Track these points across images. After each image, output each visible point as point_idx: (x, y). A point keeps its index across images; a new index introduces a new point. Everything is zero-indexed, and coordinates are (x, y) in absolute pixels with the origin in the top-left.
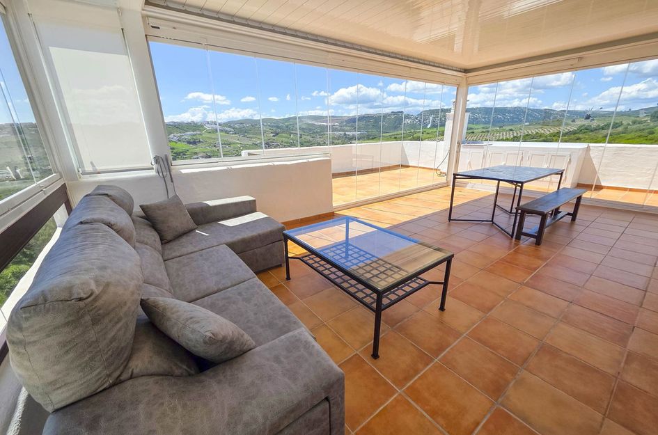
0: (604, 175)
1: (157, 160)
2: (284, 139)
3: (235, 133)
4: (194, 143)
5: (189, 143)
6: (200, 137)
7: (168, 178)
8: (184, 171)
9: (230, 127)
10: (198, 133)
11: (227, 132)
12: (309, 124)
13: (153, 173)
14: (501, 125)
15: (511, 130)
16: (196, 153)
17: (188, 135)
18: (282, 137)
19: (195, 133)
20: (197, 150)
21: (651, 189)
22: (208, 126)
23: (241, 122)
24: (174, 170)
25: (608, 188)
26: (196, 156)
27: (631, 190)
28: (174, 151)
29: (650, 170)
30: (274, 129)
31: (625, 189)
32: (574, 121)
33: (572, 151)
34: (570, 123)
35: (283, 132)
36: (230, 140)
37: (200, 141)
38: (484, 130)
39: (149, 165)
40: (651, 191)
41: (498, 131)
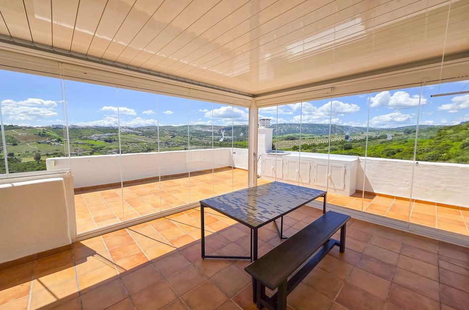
0: (375, 184)
2: (179, 140)
3: (143, 135)
4: (110, 141)
5: (106, 141)
6: (116, 137)
9: (140, 131)
10: (114, 134)
11: (137, 134)
12: (197, 130)
14: (321, 134)
15: (327, 138)
16: (110, 149)
17: (106, 136)
18: (178, 138)
19: (112, 134)
20: (111, 147)
21: (412, 198)
22: (123, 129)
23: (148, 128)
25: (380, 195)
26: (110, 151)
27: (398, 198)
28: (94, 147)
29: (408, 181)
30: (172, 133)
31: (392, 197)
32: (362, 133)
33: (346, 163)
34: (361, 134)
35: (179, 135)
36: (139, 140)
37: (115, 140)
38: (311, 137)
40: (413, 200)
41: (319, 138)
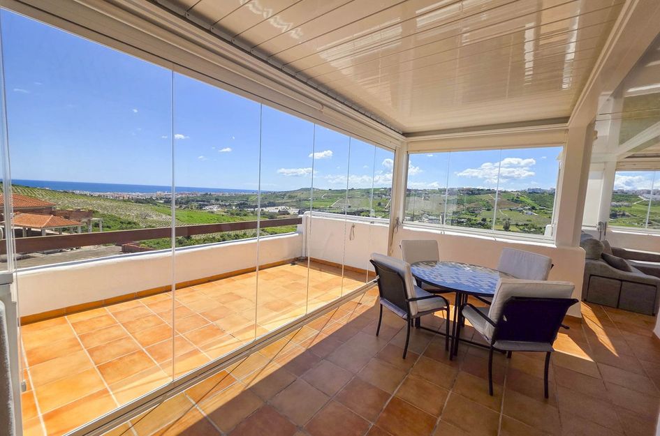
1: (600, 224)
6: (627, 209)
7: (603, 233)
8: (614, 231)
10: (626, 203)
13: (595, 229)
24: (608, 230)
39: (595, 225)
